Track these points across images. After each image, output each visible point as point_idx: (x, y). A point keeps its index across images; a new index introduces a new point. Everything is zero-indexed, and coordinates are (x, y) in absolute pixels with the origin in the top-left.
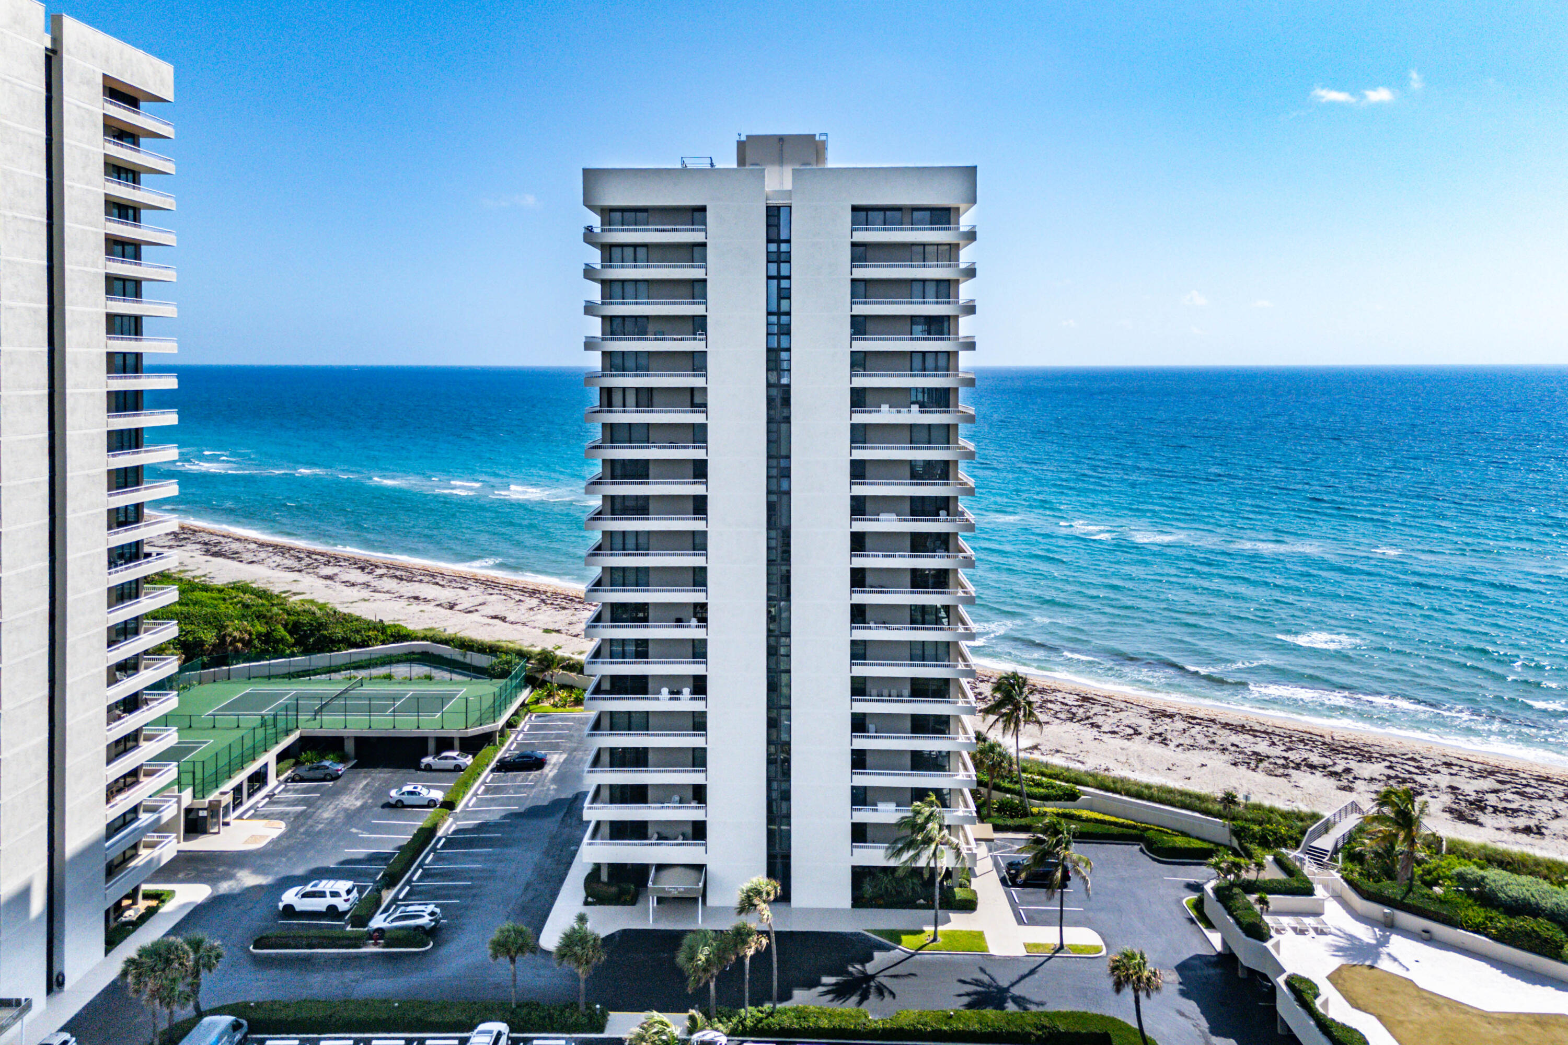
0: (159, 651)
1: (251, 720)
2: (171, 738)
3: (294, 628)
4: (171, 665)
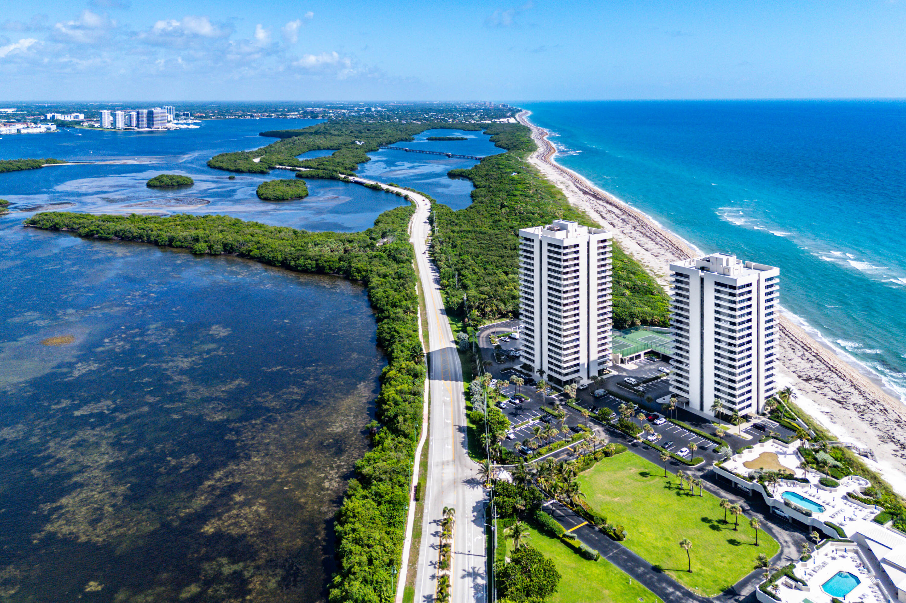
1: (645, 342)
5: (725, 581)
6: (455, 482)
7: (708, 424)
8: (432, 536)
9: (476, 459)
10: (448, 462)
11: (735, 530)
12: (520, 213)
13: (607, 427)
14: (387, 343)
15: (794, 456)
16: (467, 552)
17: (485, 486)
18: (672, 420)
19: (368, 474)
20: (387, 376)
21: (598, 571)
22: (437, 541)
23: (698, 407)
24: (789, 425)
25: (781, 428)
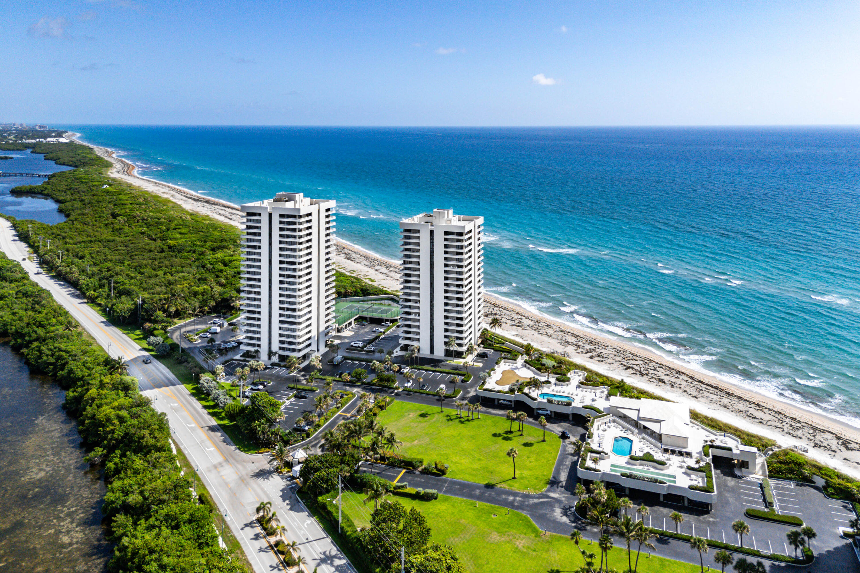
0: (333, 293)
1: (350, 311)
2: (334, 314)
3: (362, 290)
4: (334, 296)
5: (544, 475)
6: (242, 480)
7: (443, 363)
8: (254, 541)
9: (252, 451)
10: (220, 464)
11: (522, 435)
12: (143, 219)
13: (363, 386)
14: (51, 367)
15: (524, 368)
16: (306, 541)
17: (281, 472)
18: (415, 366)
19: (137, 503)
20: (86, 397)
21: (444, 508)
22: (263, 543)
23: (428, 352)
24: (501, 349)
25: (495, 352)
